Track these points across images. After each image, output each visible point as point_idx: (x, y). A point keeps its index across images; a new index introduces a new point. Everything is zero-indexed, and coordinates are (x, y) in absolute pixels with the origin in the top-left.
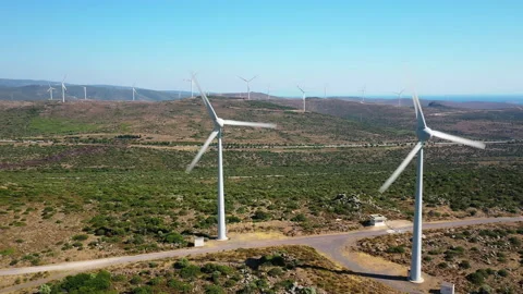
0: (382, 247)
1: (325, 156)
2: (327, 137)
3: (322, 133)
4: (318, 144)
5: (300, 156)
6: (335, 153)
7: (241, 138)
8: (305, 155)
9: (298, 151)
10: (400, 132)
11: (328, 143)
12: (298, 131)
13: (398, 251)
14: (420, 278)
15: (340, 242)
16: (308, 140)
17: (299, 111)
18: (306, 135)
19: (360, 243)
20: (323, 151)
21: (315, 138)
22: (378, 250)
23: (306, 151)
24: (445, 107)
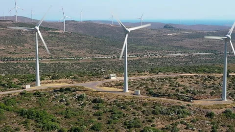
0: (113, 84)
1: (83, 65)
2: (84, 51)
3: (80, 49)
4: (77, 56)
5: (63, 66)
6: (91, 63)
7: (13, 53)
8: (68, 65)
9: (62, 62)
10: (140, 47)
11: (85, 55)
12: (60, 47)
13: (120, 85)
14: (127, 91)
15: (95, 84)
16: (69, 54)
17: (61, 31)
18: (67, 50)
19: (104, 84)
20: (81, 62)
21: (74, 52)
22: (111, 85)
23: (68, 62)
24: (175, 29)
